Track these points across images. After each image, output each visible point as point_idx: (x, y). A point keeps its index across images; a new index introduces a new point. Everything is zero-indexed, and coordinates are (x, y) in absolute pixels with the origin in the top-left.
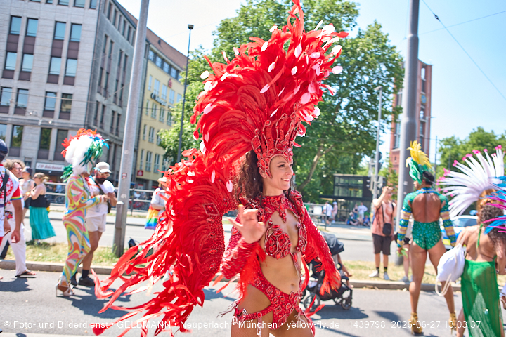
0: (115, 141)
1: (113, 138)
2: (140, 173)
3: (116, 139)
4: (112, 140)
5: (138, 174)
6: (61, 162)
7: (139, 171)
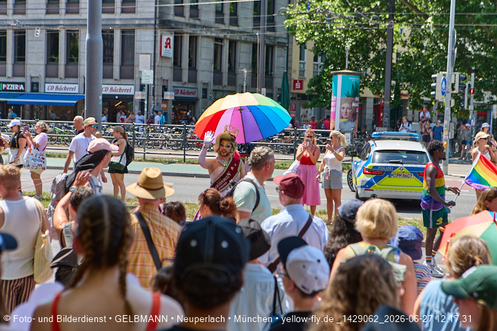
0: (229, 36)
1: (224, 31)
2: (298, 85)
3: (232, 32)
4: (221, 35)
5: (294, 88)
6: (130, 81)
7: (295, 81)
